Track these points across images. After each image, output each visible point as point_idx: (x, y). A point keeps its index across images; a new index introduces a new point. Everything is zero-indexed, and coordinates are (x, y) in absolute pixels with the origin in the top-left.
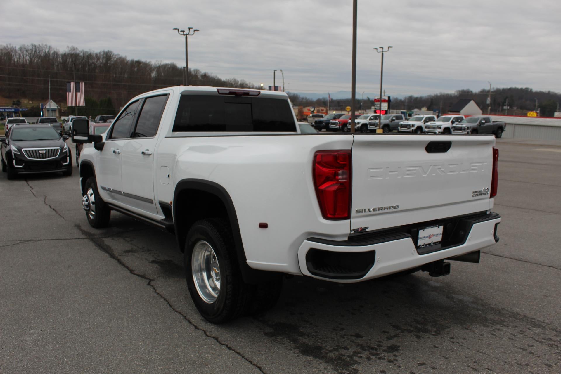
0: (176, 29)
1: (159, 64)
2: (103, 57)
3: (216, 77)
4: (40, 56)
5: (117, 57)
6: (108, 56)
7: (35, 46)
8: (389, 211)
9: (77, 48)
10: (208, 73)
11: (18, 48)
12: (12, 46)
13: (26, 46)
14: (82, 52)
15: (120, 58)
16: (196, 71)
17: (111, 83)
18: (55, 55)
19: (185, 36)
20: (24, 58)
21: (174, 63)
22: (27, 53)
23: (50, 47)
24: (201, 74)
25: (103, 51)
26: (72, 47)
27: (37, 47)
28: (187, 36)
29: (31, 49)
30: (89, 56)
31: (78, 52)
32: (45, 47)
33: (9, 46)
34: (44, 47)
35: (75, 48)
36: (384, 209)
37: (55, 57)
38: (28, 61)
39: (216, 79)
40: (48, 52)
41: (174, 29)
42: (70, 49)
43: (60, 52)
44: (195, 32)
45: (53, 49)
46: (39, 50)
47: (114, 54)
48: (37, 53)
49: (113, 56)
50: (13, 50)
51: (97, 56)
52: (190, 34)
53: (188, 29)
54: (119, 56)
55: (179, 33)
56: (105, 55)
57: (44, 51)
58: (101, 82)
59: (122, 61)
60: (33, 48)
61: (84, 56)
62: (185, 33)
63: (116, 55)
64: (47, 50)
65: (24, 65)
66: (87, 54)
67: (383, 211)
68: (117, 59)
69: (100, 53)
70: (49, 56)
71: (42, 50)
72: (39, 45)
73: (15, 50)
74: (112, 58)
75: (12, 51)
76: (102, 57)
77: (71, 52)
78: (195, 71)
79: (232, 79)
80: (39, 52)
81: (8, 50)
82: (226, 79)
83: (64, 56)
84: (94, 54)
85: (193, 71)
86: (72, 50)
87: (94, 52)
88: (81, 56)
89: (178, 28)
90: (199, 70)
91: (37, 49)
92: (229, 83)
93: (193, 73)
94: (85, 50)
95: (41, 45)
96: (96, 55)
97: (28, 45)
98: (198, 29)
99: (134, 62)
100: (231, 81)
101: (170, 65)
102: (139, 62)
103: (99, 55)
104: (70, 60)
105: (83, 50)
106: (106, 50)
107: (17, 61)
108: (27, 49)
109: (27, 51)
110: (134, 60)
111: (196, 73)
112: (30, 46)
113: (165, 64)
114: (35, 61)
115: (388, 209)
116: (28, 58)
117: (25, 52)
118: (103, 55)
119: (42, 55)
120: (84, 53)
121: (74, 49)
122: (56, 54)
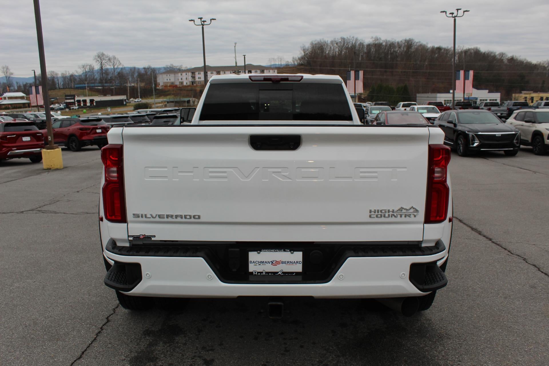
0: (444, 12)
1: (461, 49)
2: (405, 46)
3: (525, 59)
4: (347, 48)
5: (418, 44)
6: (409, 44)
7: (344, 39)
8: (184, 220)
9: (380, 38)
10: (515, 56)
11: (329, 42)
12: (324, 40)
13: (337, 39)
14: (385, 42)
15: (421, 45)
16: (502, 54)
17: (411, 70)
18: (361, 46)
19: (454, 18)
20: (334, 50)
21: (477, 47)
22: (337, 46)
23: (357, 39)
24: (507, 57)
25: (404, 39)
26: (376, 37)
27: (345, 40)
28: (456, 18)
29: (340, 42)
30: (392, 45)
31: (381, 42)
32: (353, 39)
33: (322, 41)
34: (351, 39)
35: (378, 38)
36: (177, 217)
37: (361, 48)
38: (337, 53)
39: (525, 62)
40: (355, 43)
41: (441, 12)
42: (374, 39)
43: (365, 43)
44: (465, 13)
45: (360, 41)
46: (347, 42)
47: (415, 42)
48: (345, 45)
49: (414, 43)
50: (326, 43)
51: (399, 45)
52: (458, 16)
53: (457, 11)
54: (420, 44)
55: (446, 16)
56: (406, 44)
57: (351, 43)
58: (401, 70)
59: (422, 49)
60: (342, 41)
61: (386, 46)
62: (454, 15)
63: (417, 43)
64: (354, 42)
65: (334, 57)
66: (389, 43)
67: (175, 220)
68: (418, 46)
69: (401, 41)
70: (355, 48)
71: (350, 42)
72: (347, 38)
73: (327, 44)
74: (412, 46)
75: (324, 45)
76: (403, 45)
77: (374, 42)
78: (500, 55)
79: (545, 62)
80: (347, 44)
81: (321, 44)
82: (538, 62)
83: (369, 45)
84: (396, 43)
85: (498, 54)
86: (376, 40)
87: (395, 40)
88: (383, 46)
89: (445, 11)
90: (504, 54)
91: (346, 42)
92: (541, 66)
93: (498, 57)
94: (388, 40)
95: (349, 38)
96: (398, 43)
97: (338, 39)
98: (468, 10)
99: (435, 49)
100: (543, 64)
101: (473, 49)
102: (439, 49)
103: (400, 43)
104: (373, 50)
105: (385, 40)
106: (408, 38)
107: (328, 53)
108: (337, 42)
109: (337, 44)
110: (434, 47)
111: (502, 57)
112: (339, 39)
113: (468, 48)
114: (343, 52)
115: (182, 218)
116: (337, 50)
117: (335, 45)
118: (404, 44)
119: (350, 46)
120: (386, 42)
121: (378, 40)
122: (361, 44)
